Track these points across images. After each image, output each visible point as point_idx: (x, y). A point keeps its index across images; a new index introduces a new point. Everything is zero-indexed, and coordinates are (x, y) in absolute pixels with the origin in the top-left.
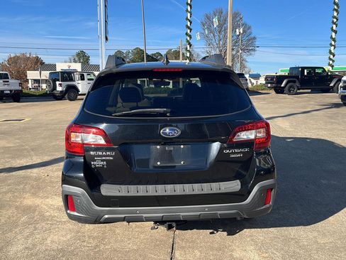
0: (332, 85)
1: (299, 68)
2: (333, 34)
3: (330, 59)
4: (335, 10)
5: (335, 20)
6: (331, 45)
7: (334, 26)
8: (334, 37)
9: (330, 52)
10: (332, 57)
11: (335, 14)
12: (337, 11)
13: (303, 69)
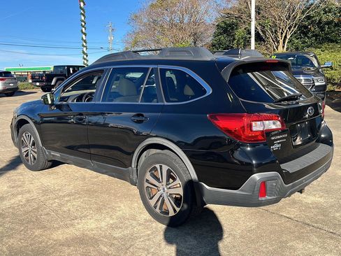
0: (94, 82)
1: (65, 66)
2: (84, 36)
3: (85, 59)
4: (81, 14)
5: (83, 24)
6: (83, 46)
7: (83, 29)
8: (84, 39)
9: (84, 53)
10: (85, 56)
11: (83, 18)
12: (84, 15)
13: (69, 67)
